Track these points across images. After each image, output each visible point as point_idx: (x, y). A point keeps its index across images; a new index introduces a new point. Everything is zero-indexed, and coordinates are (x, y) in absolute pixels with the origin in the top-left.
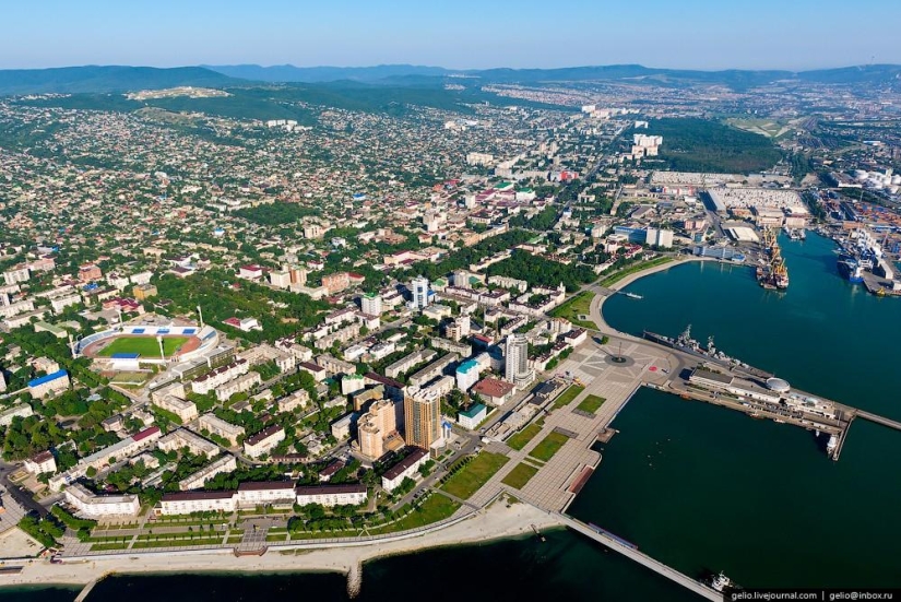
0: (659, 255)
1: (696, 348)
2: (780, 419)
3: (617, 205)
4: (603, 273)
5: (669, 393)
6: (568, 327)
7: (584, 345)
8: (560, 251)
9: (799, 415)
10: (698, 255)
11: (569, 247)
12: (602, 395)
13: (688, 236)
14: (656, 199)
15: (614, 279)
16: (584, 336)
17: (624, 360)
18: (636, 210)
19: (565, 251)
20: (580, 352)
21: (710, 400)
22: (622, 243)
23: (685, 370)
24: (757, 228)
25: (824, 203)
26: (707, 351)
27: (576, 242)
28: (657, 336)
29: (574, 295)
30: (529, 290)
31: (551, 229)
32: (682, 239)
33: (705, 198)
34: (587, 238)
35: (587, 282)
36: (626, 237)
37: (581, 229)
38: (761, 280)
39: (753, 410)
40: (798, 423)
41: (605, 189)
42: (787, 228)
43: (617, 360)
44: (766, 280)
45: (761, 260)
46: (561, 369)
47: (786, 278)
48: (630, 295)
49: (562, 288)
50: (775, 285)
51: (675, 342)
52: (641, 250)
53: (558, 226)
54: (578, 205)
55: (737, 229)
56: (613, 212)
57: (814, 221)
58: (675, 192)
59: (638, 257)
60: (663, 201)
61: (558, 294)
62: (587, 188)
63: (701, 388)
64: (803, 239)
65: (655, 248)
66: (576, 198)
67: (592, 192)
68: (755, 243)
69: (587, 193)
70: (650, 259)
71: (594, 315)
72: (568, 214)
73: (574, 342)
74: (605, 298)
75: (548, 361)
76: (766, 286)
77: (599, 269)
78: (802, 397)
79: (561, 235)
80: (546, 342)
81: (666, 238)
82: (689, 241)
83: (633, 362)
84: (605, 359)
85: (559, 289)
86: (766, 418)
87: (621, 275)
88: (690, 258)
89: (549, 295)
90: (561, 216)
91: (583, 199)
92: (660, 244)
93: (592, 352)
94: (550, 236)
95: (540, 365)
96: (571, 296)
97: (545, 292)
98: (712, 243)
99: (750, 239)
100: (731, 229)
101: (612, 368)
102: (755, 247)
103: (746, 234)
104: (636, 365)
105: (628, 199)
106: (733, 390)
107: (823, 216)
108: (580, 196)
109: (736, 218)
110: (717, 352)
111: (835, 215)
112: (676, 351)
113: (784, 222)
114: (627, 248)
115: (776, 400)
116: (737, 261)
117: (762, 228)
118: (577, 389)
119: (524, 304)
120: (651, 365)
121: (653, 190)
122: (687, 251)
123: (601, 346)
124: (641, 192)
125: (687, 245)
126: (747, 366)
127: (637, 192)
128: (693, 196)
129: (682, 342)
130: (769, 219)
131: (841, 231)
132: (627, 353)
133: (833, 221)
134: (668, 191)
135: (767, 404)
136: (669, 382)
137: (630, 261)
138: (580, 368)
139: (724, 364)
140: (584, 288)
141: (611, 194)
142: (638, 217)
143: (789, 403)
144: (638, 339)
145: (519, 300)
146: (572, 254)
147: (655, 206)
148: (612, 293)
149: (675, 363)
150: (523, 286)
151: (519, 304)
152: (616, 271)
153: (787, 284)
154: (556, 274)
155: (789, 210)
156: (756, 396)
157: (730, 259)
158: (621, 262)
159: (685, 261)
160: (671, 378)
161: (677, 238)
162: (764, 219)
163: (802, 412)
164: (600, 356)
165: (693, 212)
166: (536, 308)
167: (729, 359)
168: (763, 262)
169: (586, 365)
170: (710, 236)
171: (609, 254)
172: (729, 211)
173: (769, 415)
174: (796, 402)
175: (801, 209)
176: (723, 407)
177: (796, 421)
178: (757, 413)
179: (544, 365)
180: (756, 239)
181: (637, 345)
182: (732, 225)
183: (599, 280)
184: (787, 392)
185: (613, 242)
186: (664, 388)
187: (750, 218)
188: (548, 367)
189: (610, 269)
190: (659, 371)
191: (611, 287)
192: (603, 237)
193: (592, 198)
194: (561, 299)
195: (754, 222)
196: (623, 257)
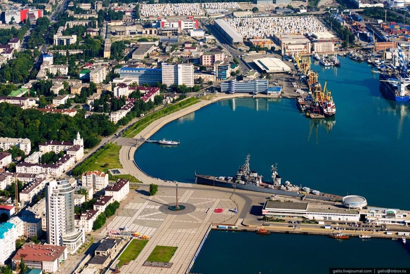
0: (181, 98)
1: (259, 182)
2: (365, 234)
3: (108, 45)
4: (122, 122)
5: (245, 231)
6: (103, 182)
7: (129, 199)
8: (56, 103)
9: (382, 228)
10: (228, 92)
11: (67, 97)
12: (171, 244)
13: (210, 73)
14: (154, 35)
15: (137, 127)
16: (126, 189)
17: (182, 207)
18: (135, 49)
19: (63, 102)
20: (128, 207)
21: (291, 229)
22: (132, 87)
23: (254, 207)
24: (286, 58)
25: (349, 26)
26: (272, 183)
27: (73, 91)
28: (212, 178)
29: (94, 150)
30: (35, 148)
31: (35, 78)
32: (203, 76)
33: (214, 29)
34: (87, 85)
35: (106, 134)
36: (136, 80)
37: (73, 75)
38: (306, 111)
39: (336, 231)
40: (384, 235)
41: (85, 28)
42: (317, 55)
43: (173, 208)
44: (311, 110)
45: (299, 90)
46: (113, 226)
47: (332, 103)
48: (164, 141)
49: (79, 141)
50: (322, 113)
51: (234, 180)
52: (158, 93)
53: (41, 74)
54: (58, 48)
55: (263, 60)
56: (107, 54)
57: (344, 46)
58: (176, 25)
59: (158, 100)
60: (163, 37)
61: (76, 148)
62: (61, 29)
63: (277, 220)
64: (337, 65)
65: (175, 88)
66: (51, 41)
67: (69, 32)
68: (287, 73)
69: (64, 33)
70: (174, 101)
71: (128, 167)
72: (49, 59)
73: (118, 196)
74: (134, 149)
75: (94, 218)
76: (312, 116)
77: (117, 117)
78: (381, 209)
79: (50, 84)
80: (83, 200)
81: (186, 76)
82: (212, 78)
83: (194, 208)
84: (161, 209)
85: (76, 143)
86: (350, 236)
87: (146, 122)
88: (219, 97)
89: (65, 152)
90: (41, 62)
91: (61, 42)
92: (180, 83)
93: (142, 205)
94: (36, 87)
95: (86, 224)
96: (91, 152)
97: (58, 149)
98: (240, 78)
99: (280, 70)
100: (256, 61)
101: (172, 217)
102: (289, 78)
103: (274, 64)
104: (197, 210)
105: (120, 38)
106: (310, 217)
107: (351, 40)
108: (56, 37)
109: (258, 49)
110: (283, 183)
111: (364, 37)
112: (237, 191)
113: (312, 49)
114: (142, 91)
115: (356, 219)
116: (274, 94)
117: (290, 57)
118: (141, 243)
119: (36, 164)
120: (215, 207)
121: (147, 25)
122: (213, 89)
123: (151, 198)
124: (134, 28)
125: (211, 83)
126: (318, 192)
127: (129, 29)
128: (199, 29)
129: (243, 178)
130: (295, 47)
131: (375, 54)
132: (183, 200)
133: (364, 44)
134: (167, 25)
135: (349, 224)
136: (240, 220)
137: (150, 105)
138: (134, 222)
139: (293, 195)
140: (104, 141)
141: (95, 34)
142: (141, 57)
143: (369, 218)
144: (190, 185)
145: (27, 160)
146: (74, 105)
147: (157, 43)
148: (140, 143)
149: (241, 203)
150: (26, 145)
151: (29, 165)
152: (135, 120)
153: (334, 110)
154: (64, 127)
155: (314, 36)
156: (335, 218)
157: (265, 93)
158: (140, 107)
159: (215, 100)
160: (242, 216)
161: (198, 76)
162: (290, 47)
163: (385, 225)
164: (153, 207)
165: (205, 46)
166: (55, 167)
167: (297, 188)
168: (302, 92)
169: (139, 218)
170: (235, 70)
171: (123, 99)
172: (248, 43)
173: (353, 233)
174: (376, 216)
175: (326, 34)
176: (305, 234)
177: (381, 234)
178: (342, 233)
179: (91, 223)
180: (287, 68)
181: (192, 191)
182: (255, 57)
183: (119, 130)
184: (365, 208)
185: (123, 85)
186: (238, 226)
187: (273, 48)
188: (97, 226)
189: (129, 117)
190: (226, 212)
191: (138, 137)
192: (106, 82)
193: (74, 39)
194: (80, 155)
195: (279, 52)
196: (142, 101)
